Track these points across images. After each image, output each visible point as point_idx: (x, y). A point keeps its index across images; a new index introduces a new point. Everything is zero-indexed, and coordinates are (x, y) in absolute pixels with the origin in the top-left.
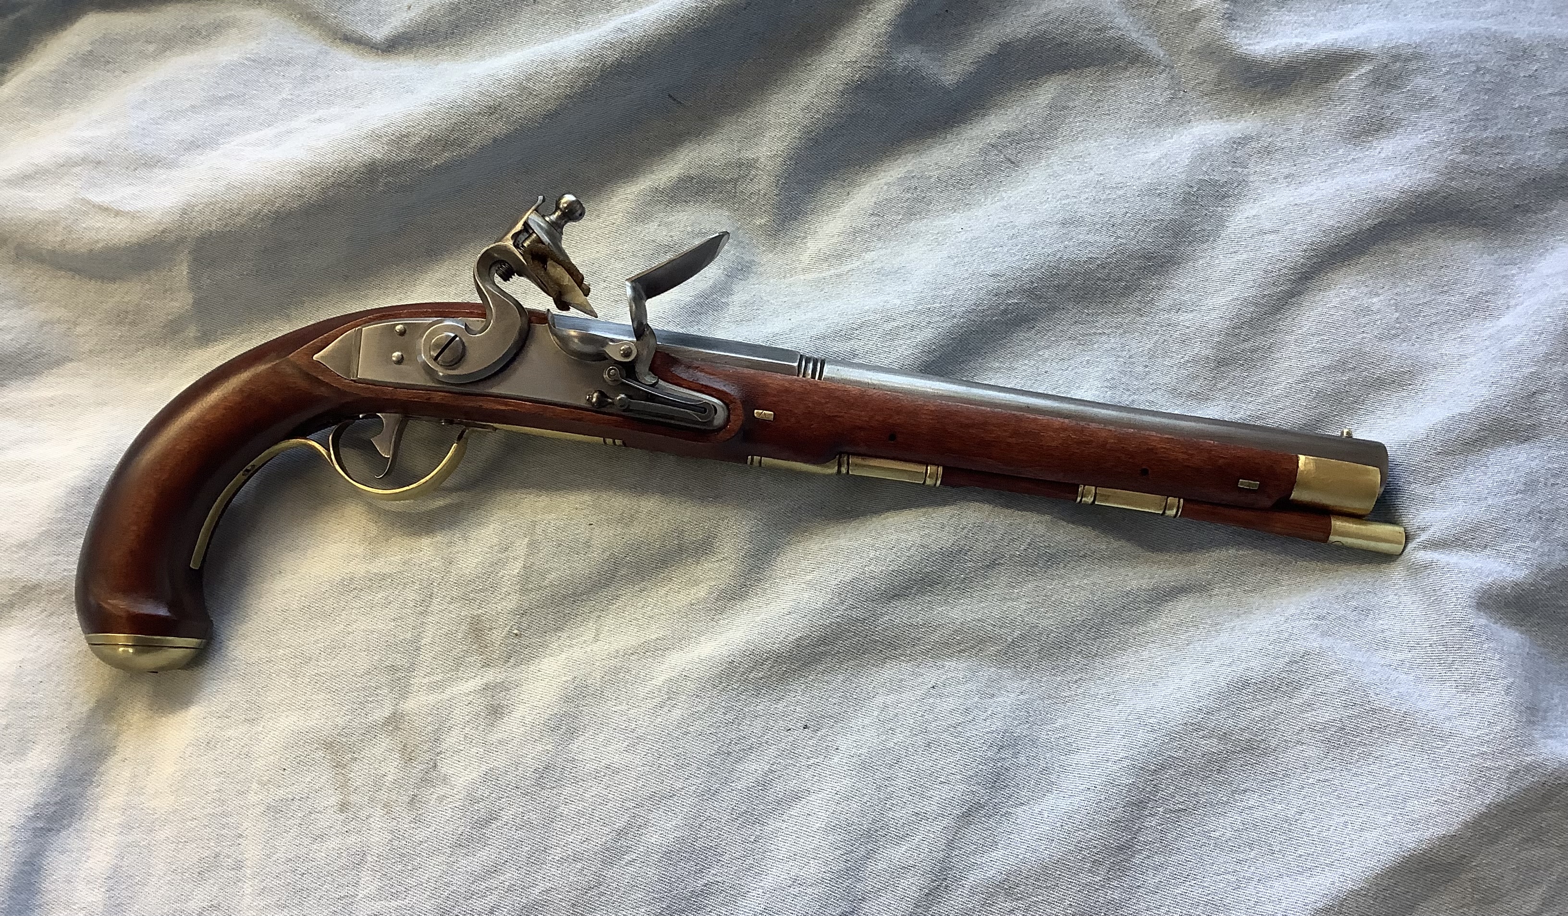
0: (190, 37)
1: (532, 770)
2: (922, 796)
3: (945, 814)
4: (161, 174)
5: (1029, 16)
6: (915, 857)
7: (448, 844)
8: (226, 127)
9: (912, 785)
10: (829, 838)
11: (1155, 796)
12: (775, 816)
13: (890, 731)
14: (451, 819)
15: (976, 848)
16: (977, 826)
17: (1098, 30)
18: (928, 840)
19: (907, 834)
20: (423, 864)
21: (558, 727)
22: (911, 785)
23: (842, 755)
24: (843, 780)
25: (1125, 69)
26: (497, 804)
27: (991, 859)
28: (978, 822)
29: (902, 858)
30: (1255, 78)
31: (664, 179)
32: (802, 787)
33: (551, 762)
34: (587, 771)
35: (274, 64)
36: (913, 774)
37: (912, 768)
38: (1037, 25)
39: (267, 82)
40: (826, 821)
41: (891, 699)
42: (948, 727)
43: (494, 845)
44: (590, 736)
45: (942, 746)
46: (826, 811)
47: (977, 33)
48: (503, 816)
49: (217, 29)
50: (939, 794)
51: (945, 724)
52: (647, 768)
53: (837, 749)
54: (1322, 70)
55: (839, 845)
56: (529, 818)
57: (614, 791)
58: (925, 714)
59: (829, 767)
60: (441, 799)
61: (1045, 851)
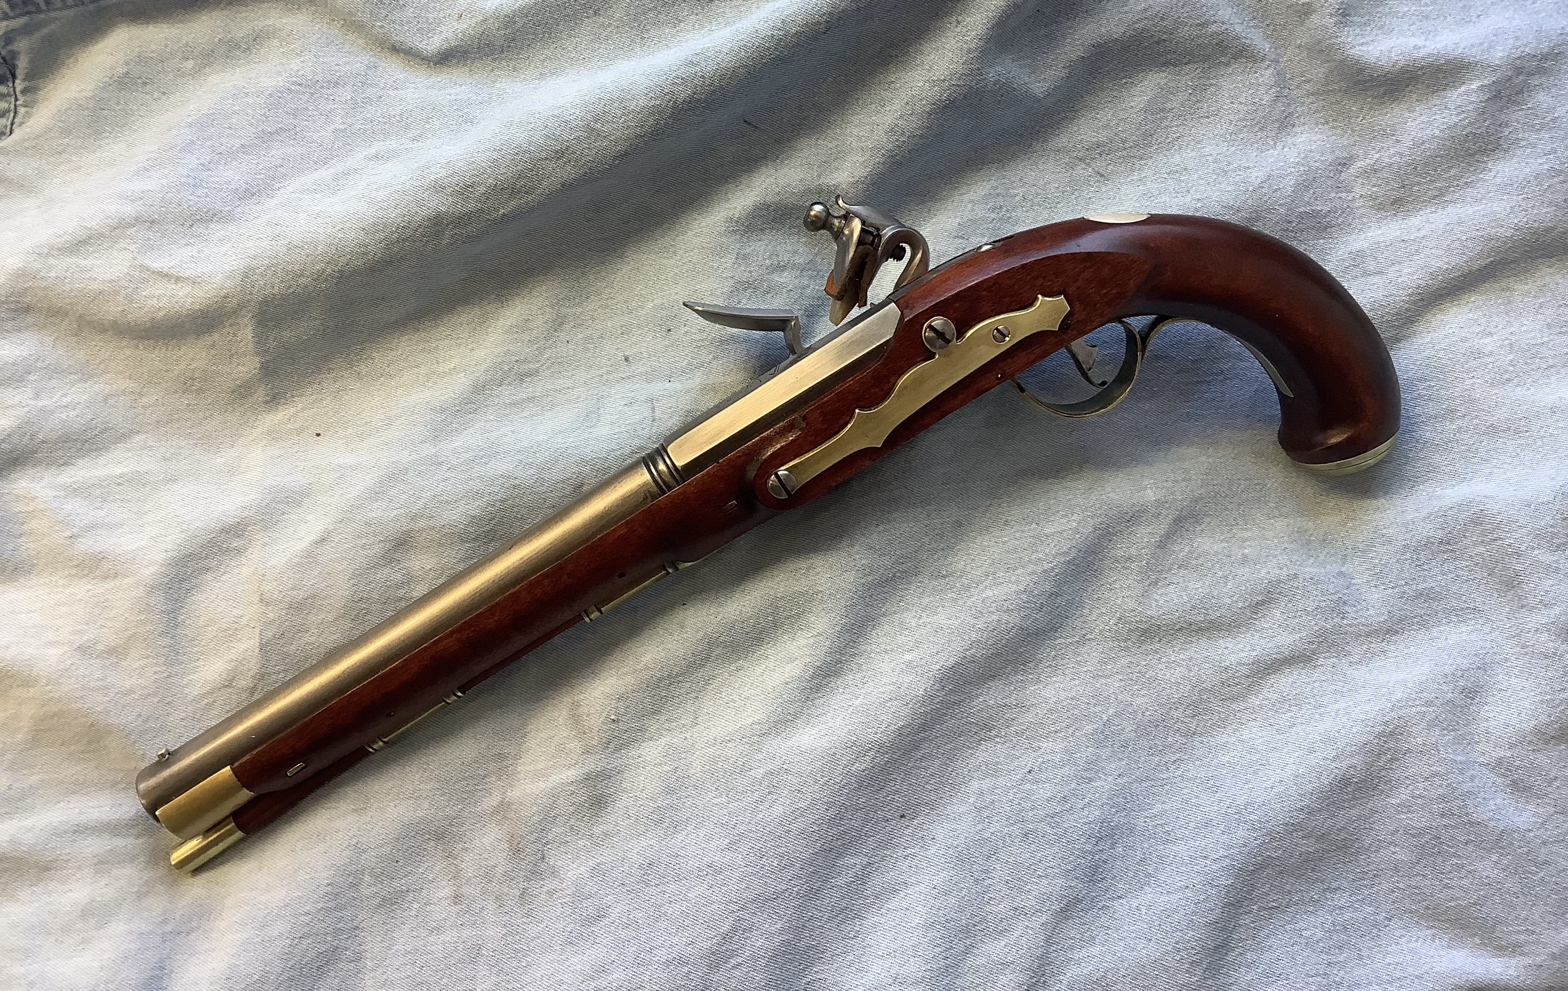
0: (229, 51)
1: (636, 866)
2: (1020, 890)
3: (1044, 909)
4: (217, 230)
5: (1126, 12)
6: (1014, 953)
7: (559, 942)
8: (280, 169)
9: (1010, 879)
10: (928, 935)
11: (1251, 895)
12: (874, 910)
13: (986, 819)
14: (561, 916)
15: (1073, 943)
16: (1075, 920)
17: (1200, 25)
18: (1026, 937)
19: (1006, 929)
20: (537, 961)
21: (661, 821)
22: (1008, 878)
23: (939, 846)
24: (940, 873)
25: (1227, 65)
26: (605, 901)
27: (1089, 954)
28: (1076, 916)
29: (1001, 954)
30: (1366, 82)
31: (739, 208)
32: (899, 879)
33: (655, 858)
34: (689, 868)
35: (322, 87)
36: (1011, 867)
37: (1009, 860)
38: (1136, 23)
39: (317, 110)
40: (925, 917)
41: (987, 783)
42: (1046, 817)
43: (603, 944)
44: (692, 831)
45: (1040, 836)
46: (925, 906)
47: (1070, 33)
48: (611, 914)
49: (258, 39)
50: (1037, 888)
51: (1042, 813)
52: (750, 870)
53: (933, 839)
54: (1440, 76)
55: (939, 942)
56: (634, 917)
57: (718, 892)
58: (1022, 802)
59: (925, 858)
60: (550, 893)
61: (1143, 951)
